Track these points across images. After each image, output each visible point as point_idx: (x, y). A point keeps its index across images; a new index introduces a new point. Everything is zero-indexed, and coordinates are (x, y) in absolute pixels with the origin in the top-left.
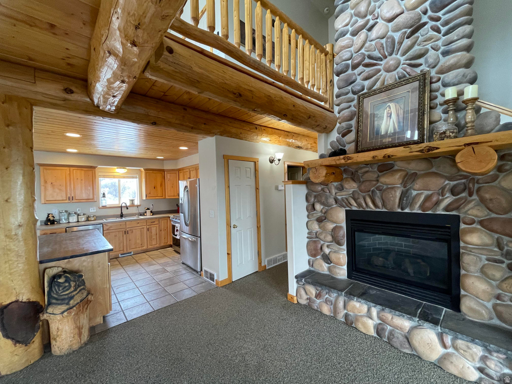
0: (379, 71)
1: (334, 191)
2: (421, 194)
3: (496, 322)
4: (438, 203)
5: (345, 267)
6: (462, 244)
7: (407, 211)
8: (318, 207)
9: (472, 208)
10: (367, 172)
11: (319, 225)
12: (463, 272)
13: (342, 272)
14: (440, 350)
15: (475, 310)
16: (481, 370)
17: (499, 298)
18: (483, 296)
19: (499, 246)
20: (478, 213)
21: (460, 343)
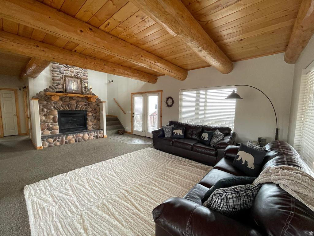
0: (69, 70)
1: (53, 104)
2: (80, 106)
3: (93, 129)
4: (84, 108)
5: (58, 130)
6: (87, 116)
7: (77, 110)
8: (45, 110)
11: (45, 117)
12: (88, 122)
13: (57, 132)
14: (88, 137)
15: (90, 128)
16: (94, 137)
17: (93, 125)
18: (91, 125)
19: (93, 115)
20: (90, 109)
21: (91, 133)
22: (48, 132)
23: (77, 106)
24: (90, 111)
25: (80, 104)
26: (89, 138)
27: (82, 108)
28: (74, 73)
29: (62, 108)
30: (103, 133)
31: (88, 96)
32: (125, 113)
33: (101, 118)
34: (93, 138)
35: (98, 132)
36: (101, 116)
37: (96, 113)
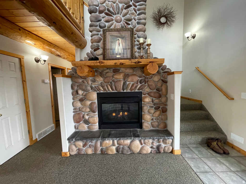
0: (113, 20)
1: (90, 83)
2: (130, 83)
3: (152, 128)
4: (136, 87)
5: (97, 124)
6: (143, 103)
7: (125, 91)
8: (80, 92)
9: (146, 88)
10: (108, 72)
11: (81, 103)
12: (143, 113)
13: (96, 127)
14: (140, 146)
15: (146, 127)
16: (152, 147)
17: (152, 120)
18: (149, 121)
19: (153, 101)
20: (147, 90)
21: (146, 141)
22: (84, 127)
23: (124, 84)
24: (148, 94)
25: (129, 80)
26: (142, 149)
27: (133, 88)
28: (121, 23)
29: (101, 88)
30: (172, 144)
31: (140, 60)
32: (233, 99)
33: (168, 107)
34: (149, 150)
35: (161, 140)
36: (168, 103)
37: (160, 96)
